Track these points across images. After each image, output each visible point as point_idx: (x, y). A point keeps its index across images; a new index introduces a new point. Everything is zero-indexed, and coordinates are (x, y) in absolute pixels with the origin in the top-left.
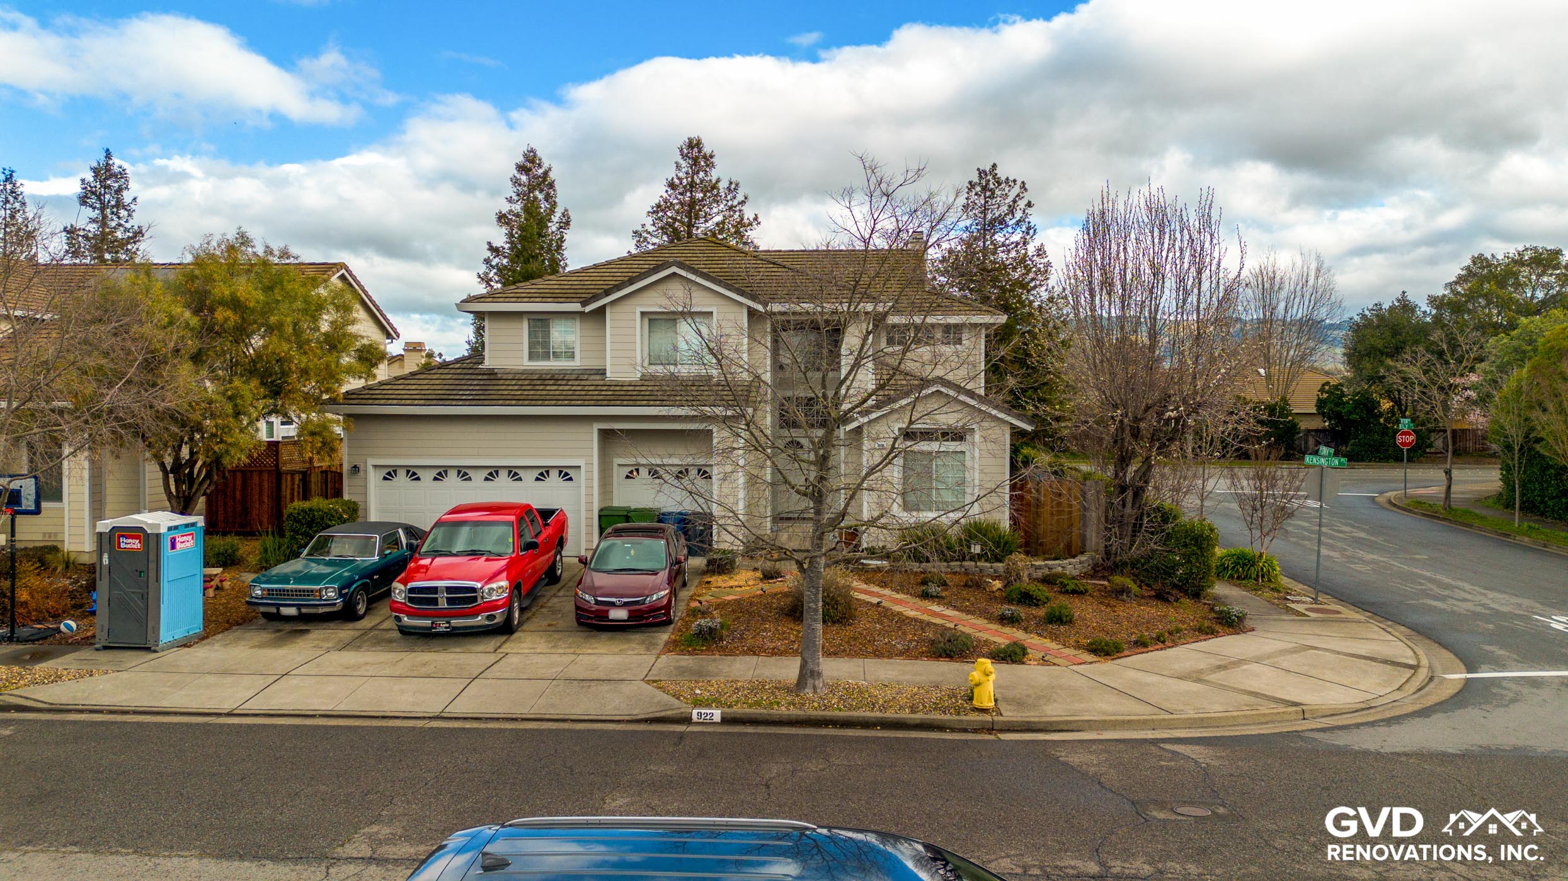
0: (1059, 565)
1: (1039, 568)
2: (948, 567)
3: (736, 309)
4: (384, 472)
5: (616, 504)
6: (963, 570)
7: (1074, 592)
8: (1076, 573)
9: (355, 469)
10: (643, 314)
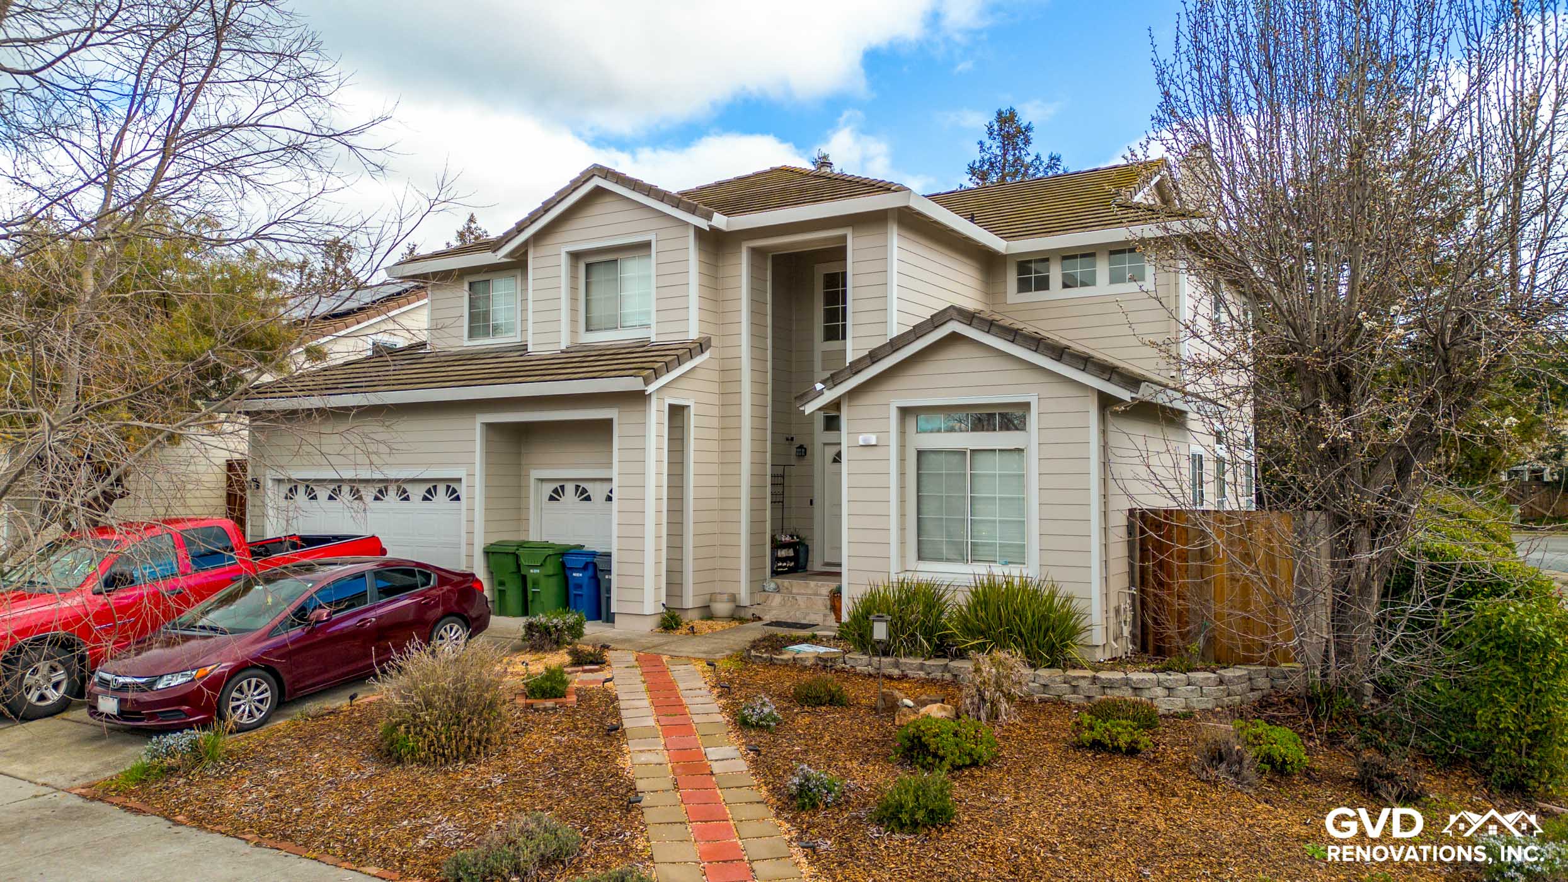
0: (1159, 683)
1: (1111, 685)
2: (921, 667)
3: (677, 232)
4: (284, 489)
5: (533, 537)
6: (948, 676)
7: (1097, 746)
8: (1199, 703)
9: (257, 483)
10: (575, 256)
